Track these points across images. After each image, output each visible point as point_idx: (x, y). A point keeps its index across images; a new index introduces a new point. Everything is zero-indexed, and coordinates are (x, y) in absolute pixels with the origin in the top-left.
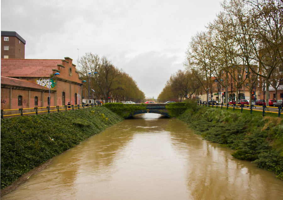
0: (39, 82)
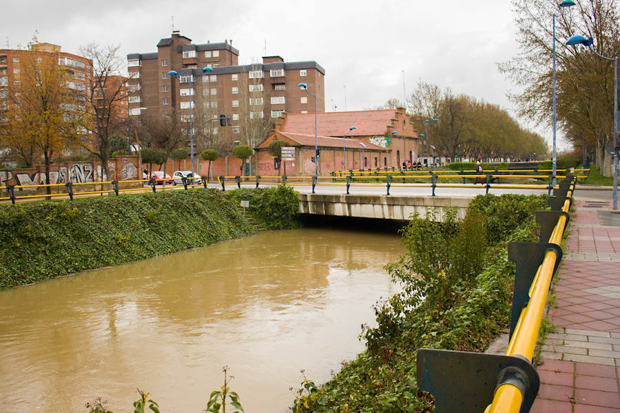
0: (372, 141)
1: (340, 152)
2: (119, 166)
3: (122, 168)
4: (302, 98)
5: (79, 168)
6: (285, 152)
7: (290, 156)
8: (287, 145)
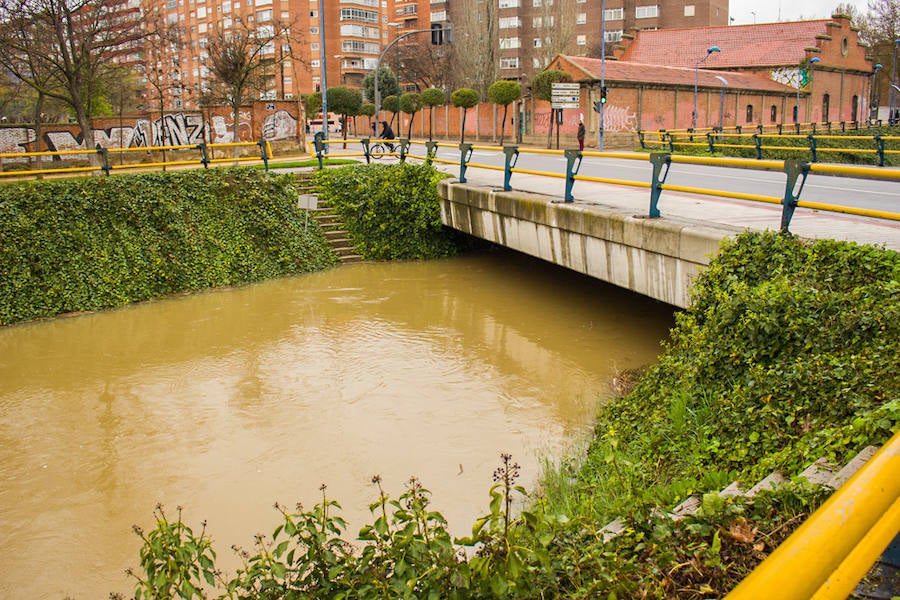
0: (776, 76)
1: (690, 96)
2: (258, 117)
3: (264, 119)
4: (686, 8)
5: (175, 121)
6: (560, 92)
7: (570, 99)
8: (565, 79)
